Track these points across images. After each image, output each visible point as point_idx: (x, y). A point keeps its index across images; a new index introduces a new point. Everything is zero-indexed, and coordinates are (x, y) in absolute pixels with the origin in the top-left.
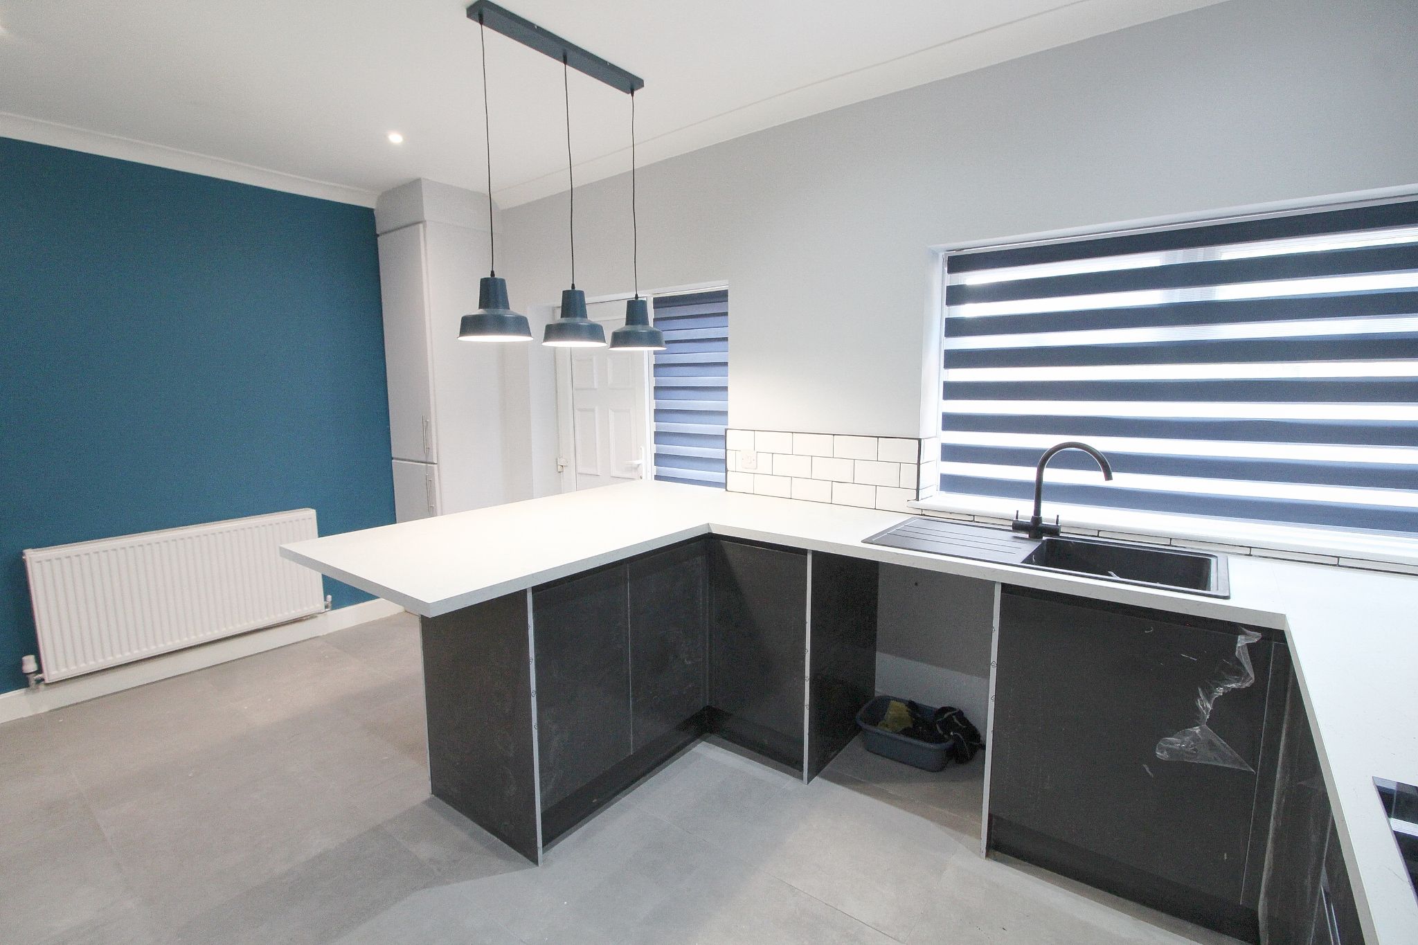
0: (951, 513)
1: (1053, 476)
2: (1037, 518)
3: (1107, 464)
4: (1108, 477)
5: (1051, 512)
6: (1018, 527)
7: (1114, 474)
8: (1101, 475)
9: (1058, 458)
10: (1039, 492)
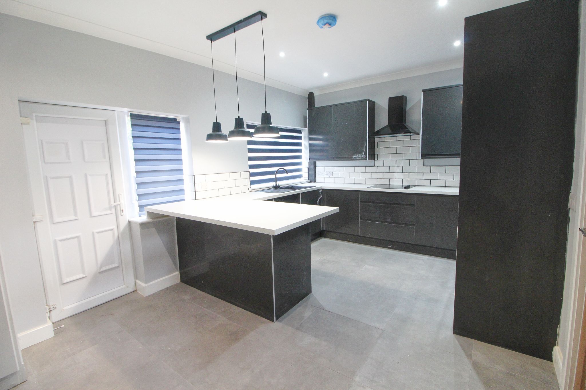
0: (257, 189)
1: (278, 176)
2: (276, 185)
3: (287, 172)
4: (287, 174)
5: (279, 183)
6: (274, 187)
8: (286, 174)
9: (278, 172)
10: (276, 180)
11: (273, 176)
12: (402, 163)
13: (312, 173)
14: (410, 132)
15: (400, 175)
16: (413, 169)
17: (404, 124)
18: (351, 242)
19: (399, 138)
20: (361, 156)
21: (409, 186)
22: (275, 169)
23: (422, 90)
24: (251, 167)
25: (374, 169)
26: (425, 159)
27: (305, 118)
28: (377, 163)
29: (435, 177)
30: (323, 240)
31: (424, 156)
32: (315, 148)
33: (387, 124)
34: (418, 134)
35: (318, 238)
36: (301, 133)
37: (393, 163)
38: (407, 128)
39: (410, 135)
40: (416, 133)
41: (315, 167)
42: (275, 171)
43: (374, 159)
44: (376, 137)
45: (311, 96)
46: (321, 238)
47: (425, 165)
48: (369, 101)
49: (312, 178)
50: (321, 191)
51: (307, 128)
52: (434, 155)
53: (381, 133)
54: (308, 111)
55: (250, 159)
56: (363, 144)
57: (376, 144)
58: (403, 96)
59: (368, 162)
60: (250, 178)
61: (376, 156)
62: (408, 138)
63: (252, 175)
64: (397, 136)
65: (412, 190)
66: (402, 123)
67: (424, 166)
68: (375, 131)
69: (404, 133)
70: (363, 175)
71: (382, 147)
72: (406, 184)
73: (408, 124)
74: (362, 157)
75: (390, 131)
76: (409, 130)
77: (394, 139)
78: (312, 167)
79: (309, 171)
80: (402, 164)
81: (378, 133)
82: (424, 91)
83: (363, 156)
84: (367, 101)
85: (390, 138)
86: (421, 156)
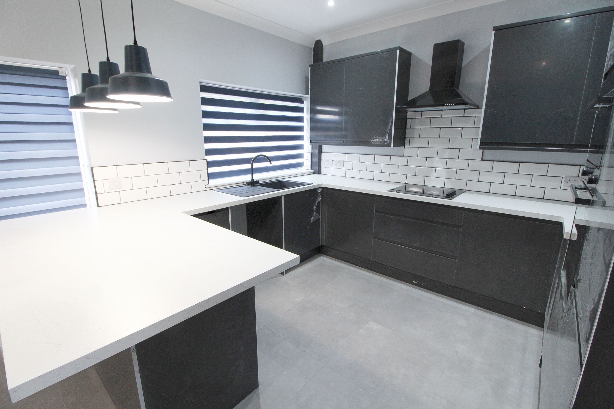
0: (221, 186)
1: (256, 165)
2: (253, 179)
3: (270, 159)
4: (271, 163)
5: (258, 176)
6: (249, 183)
7: (272, 162)
8: (269, 163)
9: (257, 160)
10: (252, 171)
11: (248, 166)
12: (447, 154)
13: (316, 160)
14: (465, 104)
15: (442, 172)
16: (463, 164)
17: (456, 89)
18: (360, 266)
19: (446, 114)
20: (384, 140)
21: (455, 192)
22: (253, 155)
23: (494, 27)
24: (209, 152)
25: (402, 161)
26: (485, 151)
27: (307, 78)
28: (407, 151)
29: (499, 178)
30: (323, 260)
31: (484, 145)
32: (319, 125)
33: (428, 89)
34: (478, 107)
35: (315, 256)
36: (302, 102)
37: (434, 153)
38: (460, 96)
39: (465, 109)
40: (475, 105)
41: (320, 152)
42: (251, 158)
43: (404, 146)
44: (409, 110)
45: (318, 47)
46: (320, 256)
47: (484, 158)
48: (402, 50)
49: (317, 168)
50: (319, 191)
51: (308, 95)
52: (502, 144)
53: (418, 104)
54: (310, 68)
55: (208, 140)
56: (387, 122)
57: (408, 121)
58: (458, 41)
59: (392, 150)
60: (207, 170)
61: (407, 140)
62: (460, 113)
63: (210, 164)
64: (442, 110)
65: (459, 201)
66: (454, 88)
67: (482, 160)
68: (409, 100)
69: (455, 105)
70: (386, 169)
71: (418, 127)
72: (450, 186)
73: (463, 90)
74: (385, 142)
75: (432, 102)
76: (462, 100)
77: (438, 114)
78: (317, 151)
79: (313, 157)
80: (446, 156)
81: (414, 103)
82: (496, 29)
83: (386, 140)
84: (398, 51)
85: (432, 113)
86: (480, 145)
